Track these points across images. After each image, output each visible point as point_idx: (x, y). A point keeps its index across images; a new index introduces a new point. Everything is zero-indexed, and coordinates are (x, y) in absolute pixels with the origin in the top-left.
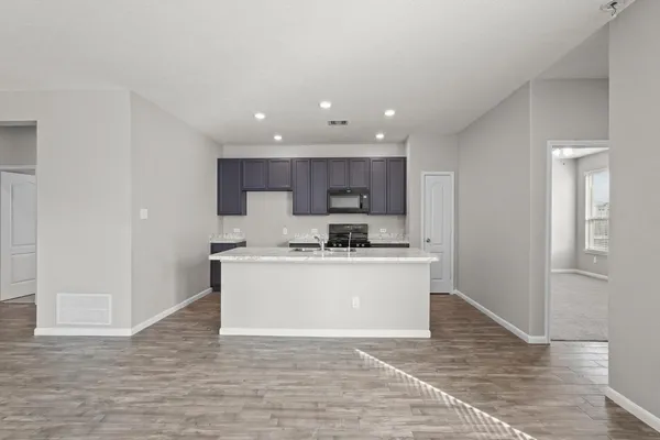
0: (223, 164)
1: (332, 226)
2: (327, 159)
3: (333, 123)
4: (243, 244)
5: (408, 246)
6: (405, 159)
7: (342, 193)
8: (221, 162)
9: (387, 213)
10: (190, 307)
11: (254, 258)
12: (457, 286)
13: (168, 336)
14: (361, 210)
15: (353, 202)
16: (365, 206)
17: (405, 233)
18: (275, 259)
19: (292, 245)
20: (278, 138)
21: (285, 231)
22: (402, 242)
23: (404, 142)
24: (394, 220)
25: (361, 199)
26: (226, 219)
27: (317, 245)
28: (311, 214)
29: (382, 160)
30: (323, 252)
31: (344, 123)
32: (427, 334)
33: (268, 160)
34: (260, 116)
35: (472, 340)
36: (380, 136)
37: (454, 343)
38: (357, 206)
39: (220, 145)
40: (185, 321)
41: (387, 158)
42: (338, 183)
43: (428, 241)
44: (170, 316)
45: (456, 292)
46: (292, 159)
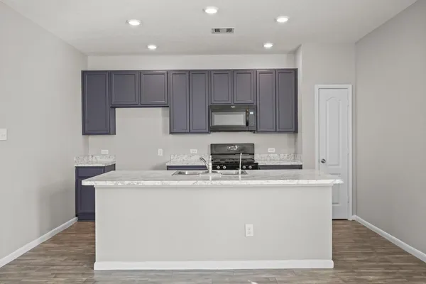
0: (89, 78)
1: (213, 146)
2: (209, 72)
3: (217, 30)
4: (112, 167)
5: (300, 167)
6: (296, 71)
7: (225, 109)
8: (86, 75)
9: (277, 131)
10: (54, 239)
11: (135, 183)
12: (355, 211)
13: (34, 273)
14: (247, 128)
15: (238, 119)
16: (252, 123)
17: (296, 153)
18: (158, 183)
19: (169, 168)
20: (152, 47)
21: (160, 152)
22: (293, 163)
23: (295, 52)
24: (284, 138)
25: (247, 115)
26: (92, 139)
27: (204, 168)
28: (190, 132)
29: (270, 72)
30: (211, 175)
31: (229, 30)
32: (330, 264)
33: (140, 72)
34: (134, 23)
35: (380, 270)
36: (268, 46)
37: (360, 274)
38: (243, 123)
39: (84, 56)
40: (52, 256)
41: (275, 70)
42: (221, 97)
43: (323, 162)
44: (33, 250)
45: (354, 217)
46: (168, 72)
